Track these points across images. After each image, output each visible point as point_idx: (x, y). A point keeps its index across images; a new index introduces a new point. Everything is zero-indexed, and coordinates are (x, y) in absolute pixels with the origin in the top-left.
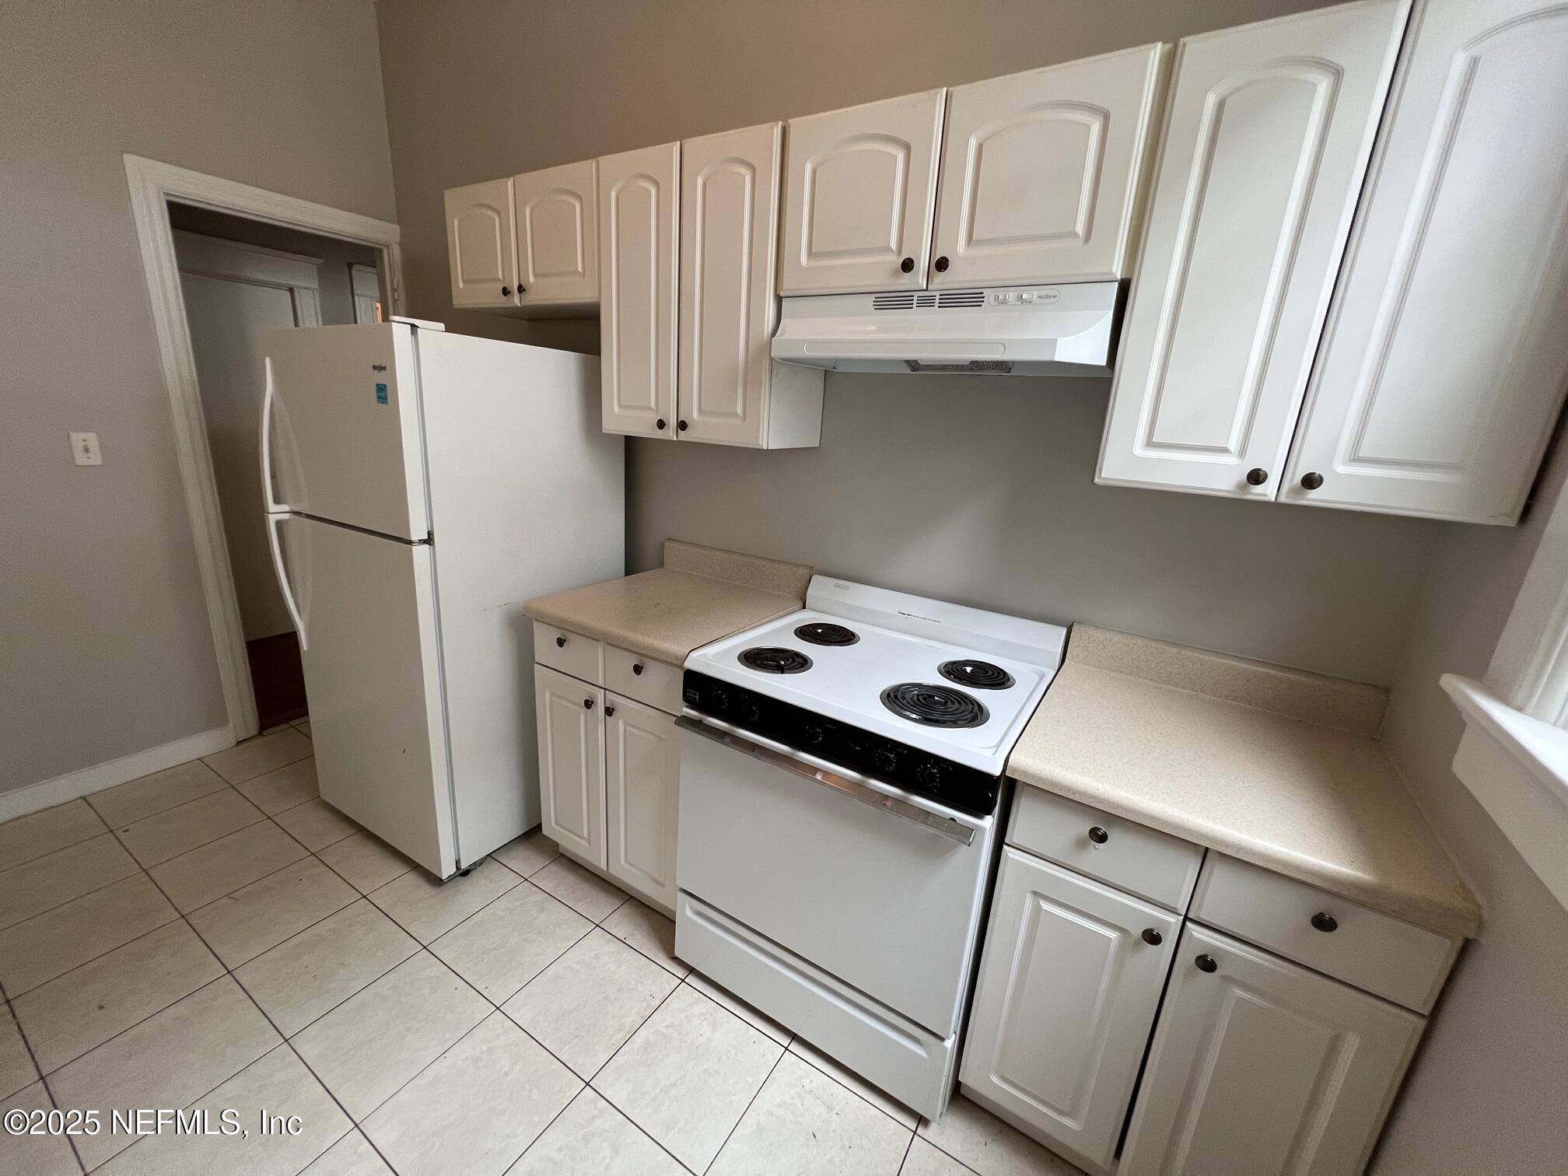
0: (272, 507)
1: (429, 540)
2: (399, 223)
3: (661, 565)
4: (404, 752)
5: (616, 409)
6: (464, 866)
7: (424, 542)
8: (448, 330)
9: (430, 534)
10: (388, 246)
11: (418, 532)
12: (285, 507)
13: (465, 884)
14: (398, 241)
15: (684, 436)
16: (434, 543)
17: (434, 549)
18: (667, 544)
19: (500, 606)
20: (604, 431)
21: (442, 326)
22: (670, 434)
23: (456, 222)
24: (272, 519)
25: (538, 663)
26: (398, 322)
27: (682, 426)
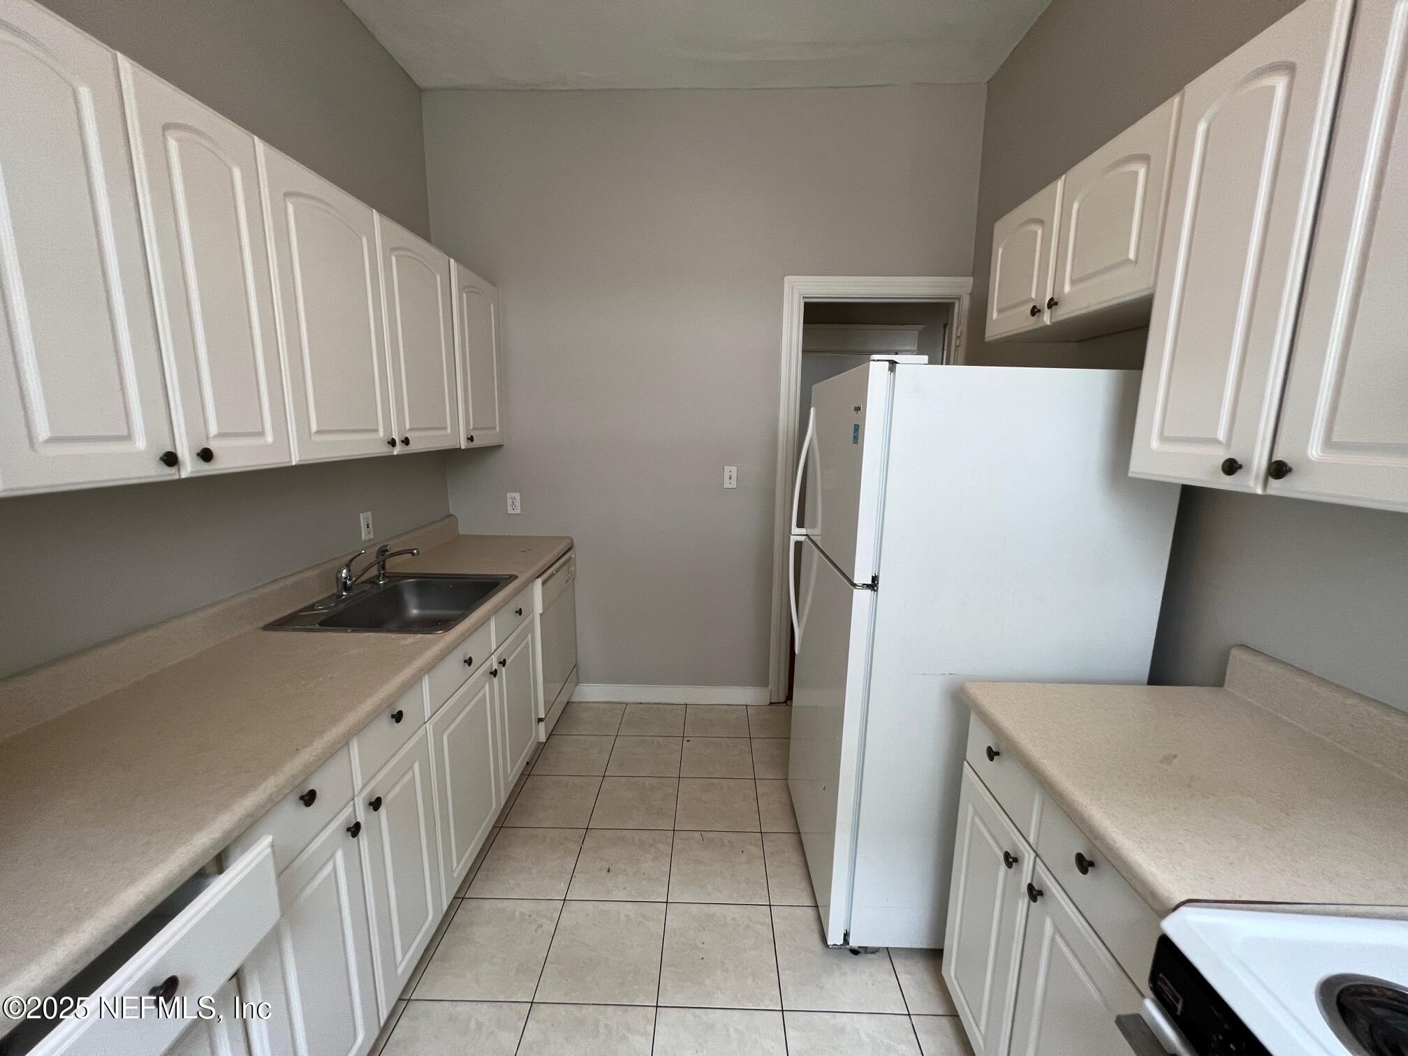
0: (795, 530)
1: (873, 585)
2: (973, 274)
3: (1219, 682)
4: (824, 789)
5: (1155, 444)
6: (854, 943)
7: (868, 586)
8: (931, 362)
9: (875, 579)
10: (960, 298)
11: (862, 575)
12: (803, 531)
13: (851, 962)
14: (969, 292)
15: (1278, 487)
16: (877, 589)
17: (877, 595)
18: (1234, 652)
19: (944, 674)
20: (1130, 474)
21: (925, 358)
22: (1251, 482)
23: (1000, 251)
24: (793, 539)
25: (968, 762)
26: (878, 360)
27: (1278, 470)
